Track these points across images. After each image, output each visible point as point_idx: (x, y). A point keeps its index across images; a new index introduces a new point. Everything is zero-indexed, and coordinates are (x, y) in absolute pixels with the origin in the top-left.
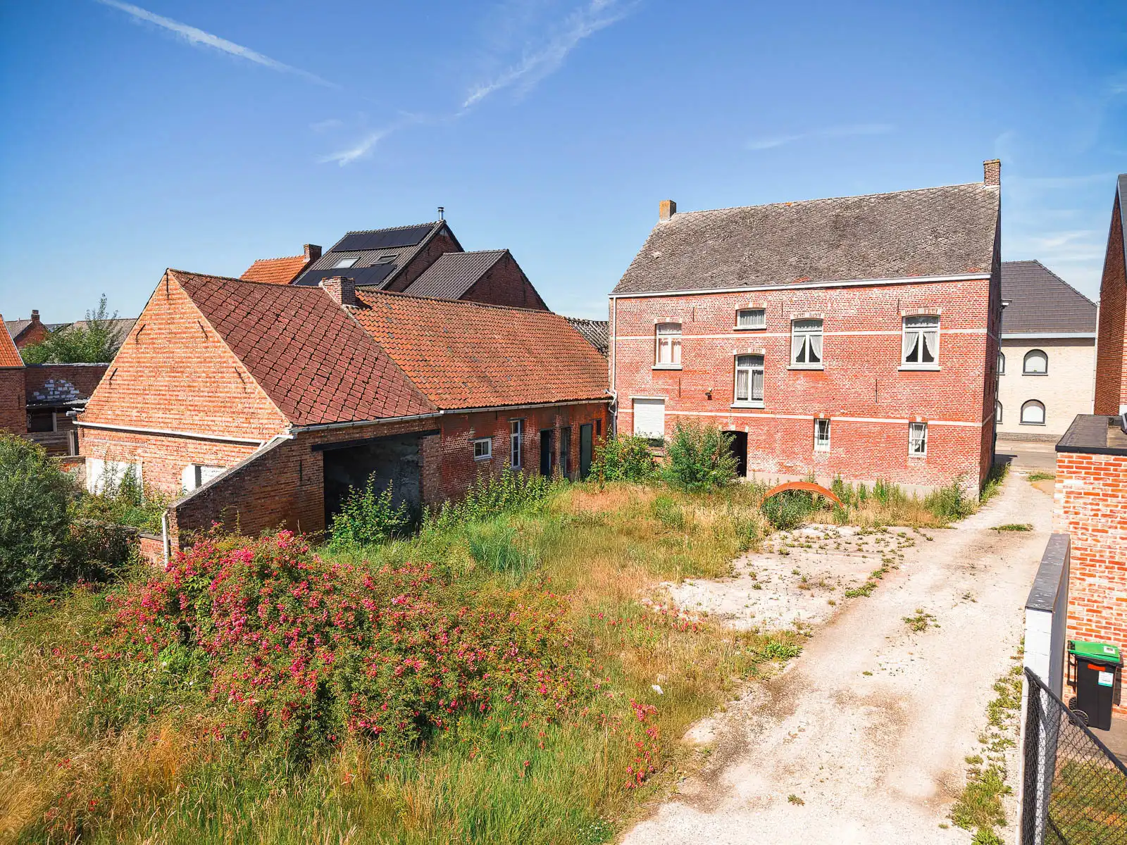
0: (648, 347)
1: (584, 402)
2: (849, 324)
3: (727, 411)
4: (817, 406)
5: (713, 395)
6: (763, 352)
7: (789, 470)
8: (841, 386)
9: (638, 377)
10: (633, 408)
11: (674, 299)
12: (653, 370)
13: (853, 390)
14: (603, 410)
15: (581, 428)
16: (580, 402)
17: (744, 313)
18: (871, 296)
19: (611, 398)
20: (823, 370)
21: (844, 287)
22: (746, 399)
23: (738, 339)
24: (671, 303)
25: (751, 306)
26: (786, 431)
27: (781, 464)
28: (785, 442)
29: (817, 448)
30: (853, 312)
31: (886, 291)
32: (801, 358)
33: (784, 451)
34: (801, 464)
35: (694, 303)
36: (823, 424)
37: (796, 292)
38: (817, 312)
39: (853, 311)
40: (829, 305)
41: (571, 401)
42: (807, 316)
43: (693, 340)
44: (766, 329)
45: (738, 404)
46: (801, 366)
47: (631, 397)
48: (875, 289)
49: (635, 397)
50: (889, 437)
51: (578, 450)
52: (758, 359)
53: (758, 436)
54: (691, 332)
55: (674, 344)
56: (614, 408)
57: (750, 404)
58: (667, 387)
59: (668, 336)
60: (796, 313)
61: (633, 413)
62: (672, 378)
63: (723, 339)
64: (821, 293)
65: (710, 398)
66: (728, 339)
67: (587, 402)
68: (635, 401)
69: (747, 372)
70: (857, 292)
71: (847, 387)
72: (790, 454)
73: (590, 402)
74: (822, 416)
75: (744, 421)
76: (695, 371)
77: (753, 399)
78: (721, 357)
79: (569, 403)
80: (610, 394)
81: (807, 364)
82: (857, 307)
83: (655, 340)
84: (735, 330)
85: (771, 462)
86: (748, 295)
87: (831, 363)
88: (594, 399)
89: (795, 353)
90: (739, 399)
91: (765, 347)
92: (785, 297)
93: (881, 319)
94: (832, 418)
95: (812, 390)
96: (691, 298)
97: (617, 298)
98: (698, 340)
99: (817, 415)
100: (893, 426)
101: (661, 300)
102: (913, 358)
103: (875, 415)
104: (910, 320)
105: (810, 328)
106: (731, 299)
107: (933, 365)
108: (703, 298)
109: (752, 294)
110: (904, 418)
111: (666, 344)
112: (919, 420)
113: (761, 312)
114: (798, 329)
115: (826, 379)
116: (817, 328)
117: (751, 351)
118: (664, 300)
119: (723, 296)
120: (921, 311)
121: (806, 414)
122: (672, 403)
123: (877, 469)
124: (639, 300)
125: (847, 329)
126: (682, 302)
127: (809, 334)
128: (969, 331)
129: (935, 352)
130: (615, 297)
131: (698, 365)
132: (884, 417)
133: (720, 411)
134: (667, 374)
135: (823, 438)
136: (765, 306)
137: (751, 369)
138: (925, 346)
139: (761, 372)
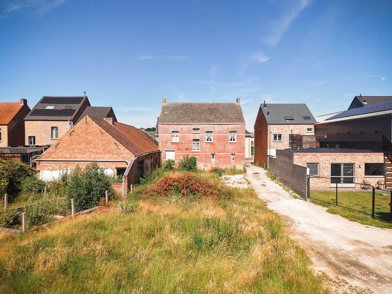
0: (170, 137)
2: (219, 132)
3: (191, 153)
4: (212, 151)
6: (199, 138)
7: (206, 166)
8: (217, 146)
9: (167, 145)
11: (177, 125)
12: (171, 143)
13: (219, 147)
14: (158, 154)
17: (194, 129)
19: (160, 150)
20: (213, 143)
21: (217, 124)
22: (195, 150)
23: (193, 135)
24: (175, 126)
25: (196, 128)
26: (205, 157)
27: (204, 165)
28: (205, 159)
29: (212, 160)
30: (219, 130)
31: (226, 125)
32: (208, 140)
34: (209, 164)
35: (182, 126)
36: (213, 155)
37: (206, 125)
38: (211, 130)
40: (214, 128)
42: (209, 130)
43: (182, 135)
44: (200, 133)
48: (224, 125)
50: (227, 157)
51: (156, 164)
52: (197, 140)
53: (199, 158)
54: (181, 133)
56: (160, 153)
58: (176, 147)
59: (175, 134)
60: (207, 130)
61: (166, 154)
62: (177, 145)
64: (212, 125)
65: (187, 150)
66: (191, 135)
68: (166, 151)
69: (195, 143)
70: (220, 125)
72: (206, 162)
74: (213, 153)
75: (196, 155)
77: (197, 150)
78: (189, 140)
81: (209, 141)
83: (172, 135)
84: (193, 133)
85: (202, 164)
87: (215, 141)
89: (206, 139)
90: (193, 150)
92: (204, 126)
93: (225, 132)
94: (215, 154)
95: (211, 147)
99: (212, 153)
100: (228, 155)
101: (173, 125)
102: (231, 140)
103: (224, 152)
104: (230, 132)
105: (209, 133)
106: (191, 126)
107: (235, 142)
108: (184, 125)
109: (196, 125)
110: (230, 153)
111: (175, 136)
112: (233, 153)
113: (198, 129)
114: (207, 133)
115: (214, 145)
116: (211, 133)
117: (196, 138)
118: (174, 125)
119: (189, 125)
120: (233, 130)
121: (210, 153)
122: (177, 151)
123: (225, 164)
124: (167, 125)
125: (218, 134)
126: (179, 126)
127: (209, 134)
128: (242, 134)
129: (235, 139)
130: (160, 124)
131: (184, 142)
132: (226, 153)
133: (190, 153)
134: (175, 144)
135: (213, 158)
136: (199, 128)
137: (196, 142)
138: (233, 137)
139: (199, 143)
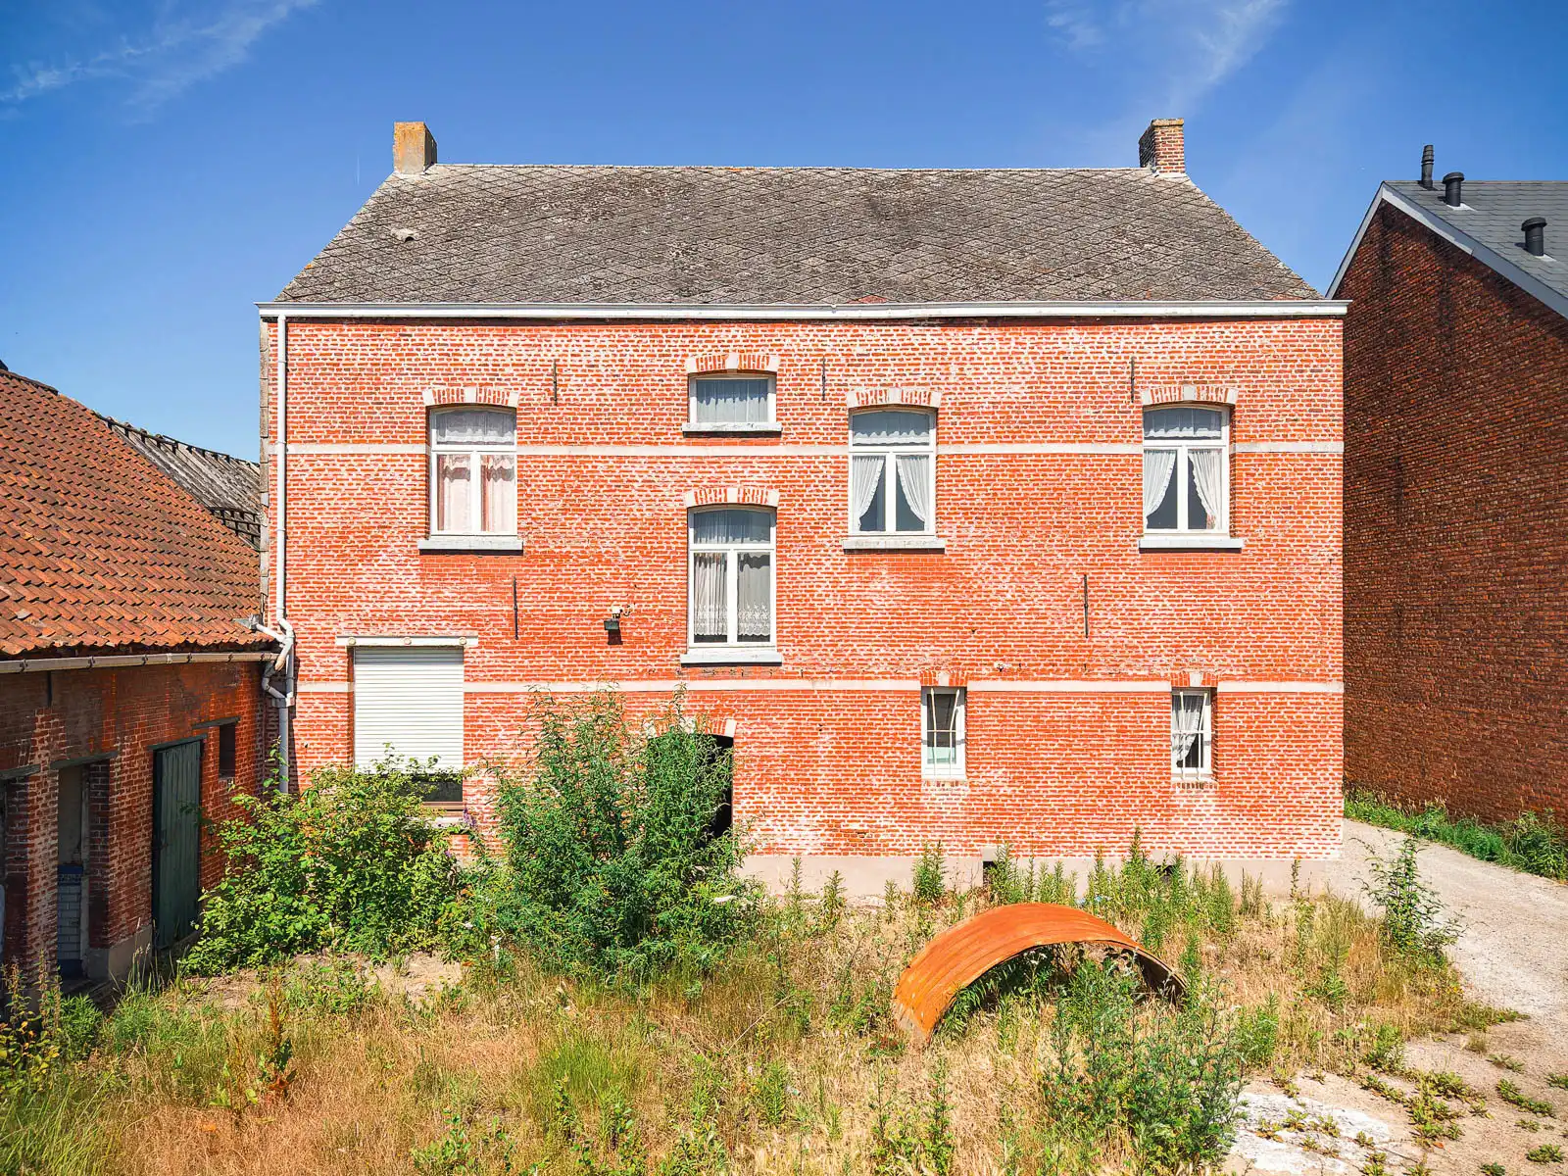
0: (406, 481)
1: (169, 658)
2: (1010, 423)
3: (669, 676)
4: (927, 654)
5: (627, 628)
6: (773, 498)
7: (859, 843)
8: (992, 597)
9: (367, 575)
10: (350, 678)
11: (491, 332)
12: (423, 552)
13: (1024, 605)
14: (241, 685)
15: (157, 757)
16: (154, 659)
17: (710, 385)
18: (1063, 348)
19: (273, 646)
20: (941, 551)
21: (994, 321)
22: (723, 638)
23: (698, 461)
24: (475, 347)
25: (732, 363)
26: (843, 732)
27: (834, 827)
28: (842, 754)
29: (928, 772)
30: (1018, 391)
31: (1100, 334)
32: (872, 520)
33: (840, 790)
34: (891, 822)
35: (556, 345)
36: (942, 702)
37: (861, 329)
38: (921, 389)
39: (1016, 388)
40: (954, 369)
41: (107, 651)
42: (894, 397)
43: (556, 459)
44: (778, 434)
45: (699, 653)
46: (873, 540)
47: (345, 642)
48: (1072, 332)
49: (360, 642)
50: (1122, 731)
51: (142, 843)
52: (747, 519)
53: (763, 745)
54: (545, 436)
55: (487, 474)
56: (281, 679)
57: (732, 651)
58: (475, 606)
59: (470, 446)
60: (863, 390)
61: (351, 696)
62: (489, 577)
63: (652, 460)
64: (932, 336)
65: (615, 637)
66: (666, 459)
67: (182, 658)
68: (358, 655)
69: (721, 560)
70: (1027, 337)
71: (1009, 597)
72: (857, 796)
73: (197, 657)
74: (943, 680)
75: (725, 704)
76: (567, 556)
77: (741, 638)
78: (648, 515)
79: (101, 661)
80: (269, 632)
81: (891, 536)
82: (1028, 378)
83: (428, 457)
84: (688, 434)
85: (803, 820)
86: (723, 333)
87: (964, 532)
88: (209, 648)
89: (857, 508)
90: (699, 638)
91: (777, 484)
92: (833, 340)
93: (1091, 412)
94: (972, 686)
95: (915, 608)
96: (545, 331)
97: (290, 320)
98: (572, 459)
99: (926, 678)
100: (1132, 700)
101: (446, 334)
102: (1164, 517)
103: (1085, 672)
104: (1159, 416)
105: (895, 437)
106: (672, 340)
107: (1217, 536)
108: (585, 334)
109: (734, 330)
110: (1159, 678)
111: (461, 474)
112: (1196, 680)
113: (755, 383)
114: (861, 438)
115: (950, 576)
116: (912, 437)
117: (733, 496)
118: (457, 334)
119: (647, 331)
120: (1189, 394)
121: (898, 676)
122: (489, 656)
123: (1095, 819)
124: (367, 331)
125: (999, 439)
126: (517, 343)
127: (891, 448)
128: (1305, 447)
129: (1218, 505)
130: (282, 314)
131: (573, 538)
132: (1109, 677)
133: (651, 675)
134: (471, 564)
135: (944, 741)
136: (773, 365)
137: (733, 550)
138: (1192, 486)
139: (764, 560)
